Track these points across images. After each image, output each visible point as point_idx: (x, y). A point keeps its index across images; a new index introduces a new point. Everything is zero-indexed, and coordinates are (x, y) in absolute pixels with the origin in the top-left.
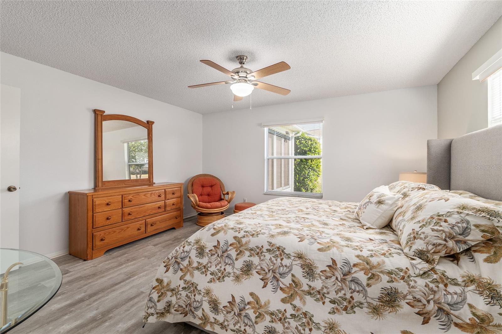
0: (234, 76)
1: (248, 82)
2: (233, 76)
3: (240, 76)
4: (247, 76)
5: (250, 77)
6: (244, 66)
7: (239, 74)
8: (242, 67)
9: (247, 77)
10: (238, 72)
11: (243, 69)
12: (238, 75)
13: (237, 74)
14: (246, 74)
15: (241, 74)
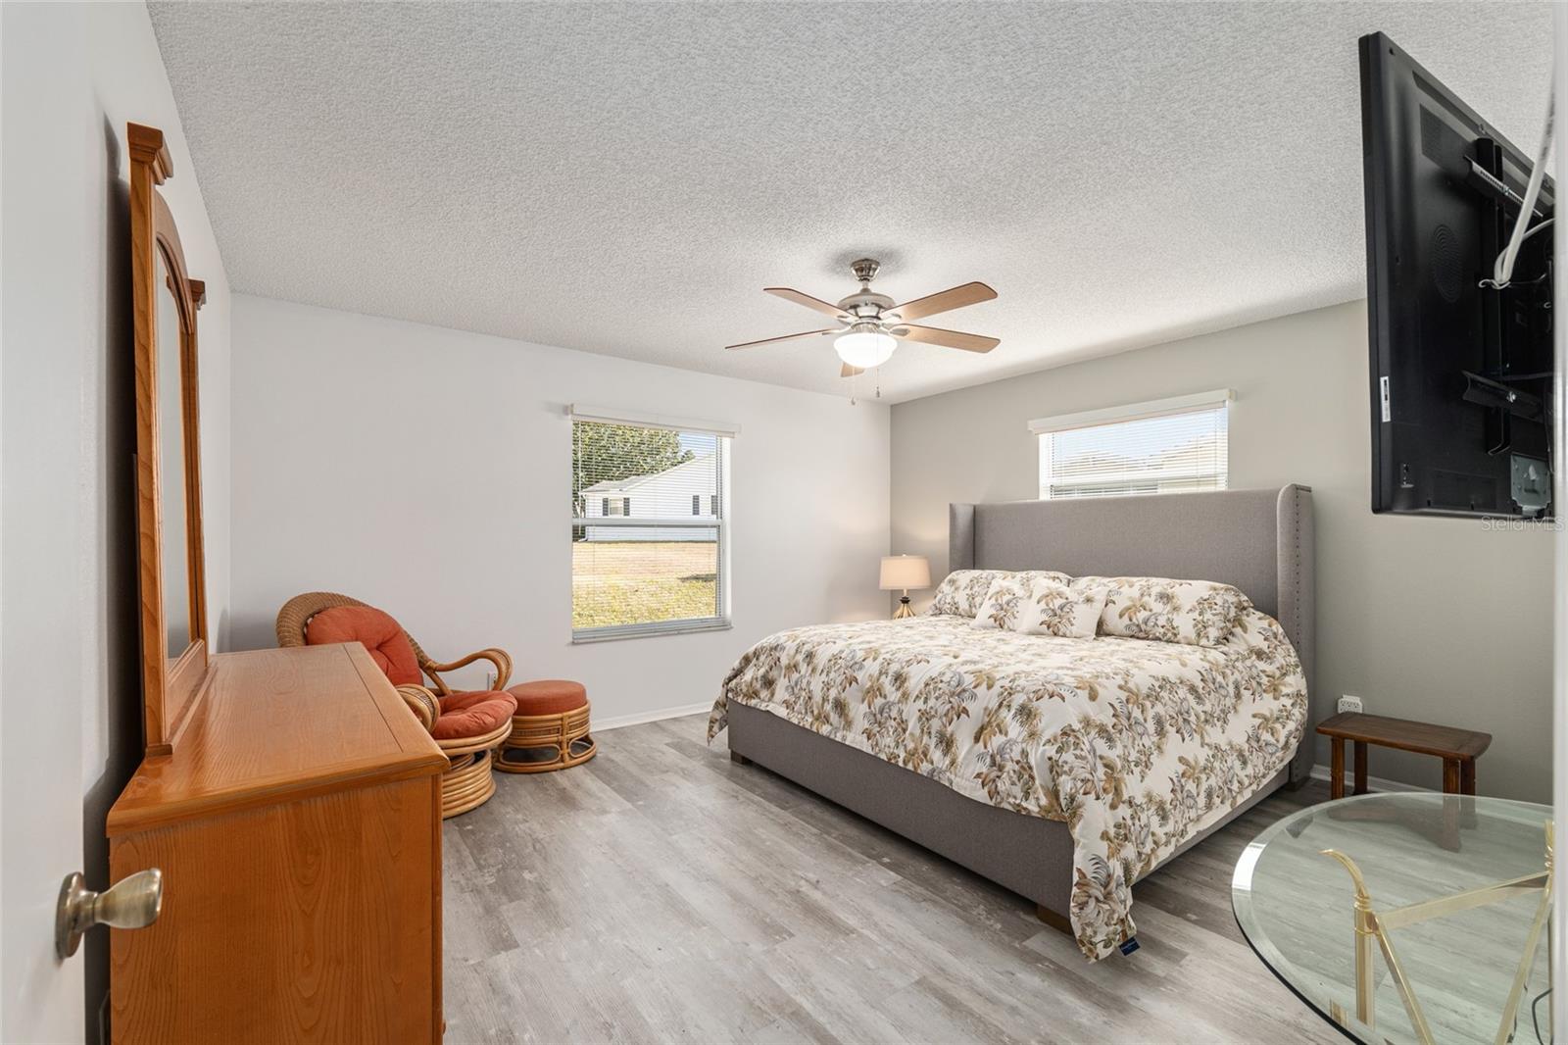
0: (846, 317)
1: (882, 328)
2: (842, 317)
3: (860, 315)
4: (878, 313)
5: (887, 317)
6: (873, 287)
7: (858, 309)
8: (865, 291)
9: (880, 315)
10: (855, 307)
11: (872, 297)
12: (857, 315)
13: (852, 311)
14: (877, 309)
15: (864, 311)
